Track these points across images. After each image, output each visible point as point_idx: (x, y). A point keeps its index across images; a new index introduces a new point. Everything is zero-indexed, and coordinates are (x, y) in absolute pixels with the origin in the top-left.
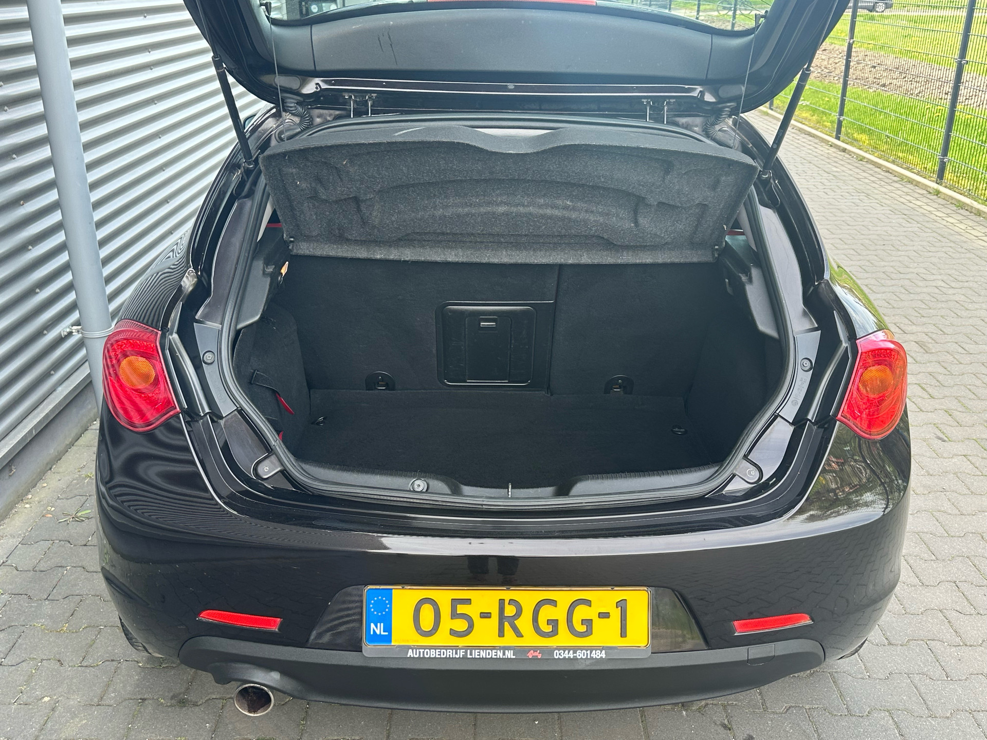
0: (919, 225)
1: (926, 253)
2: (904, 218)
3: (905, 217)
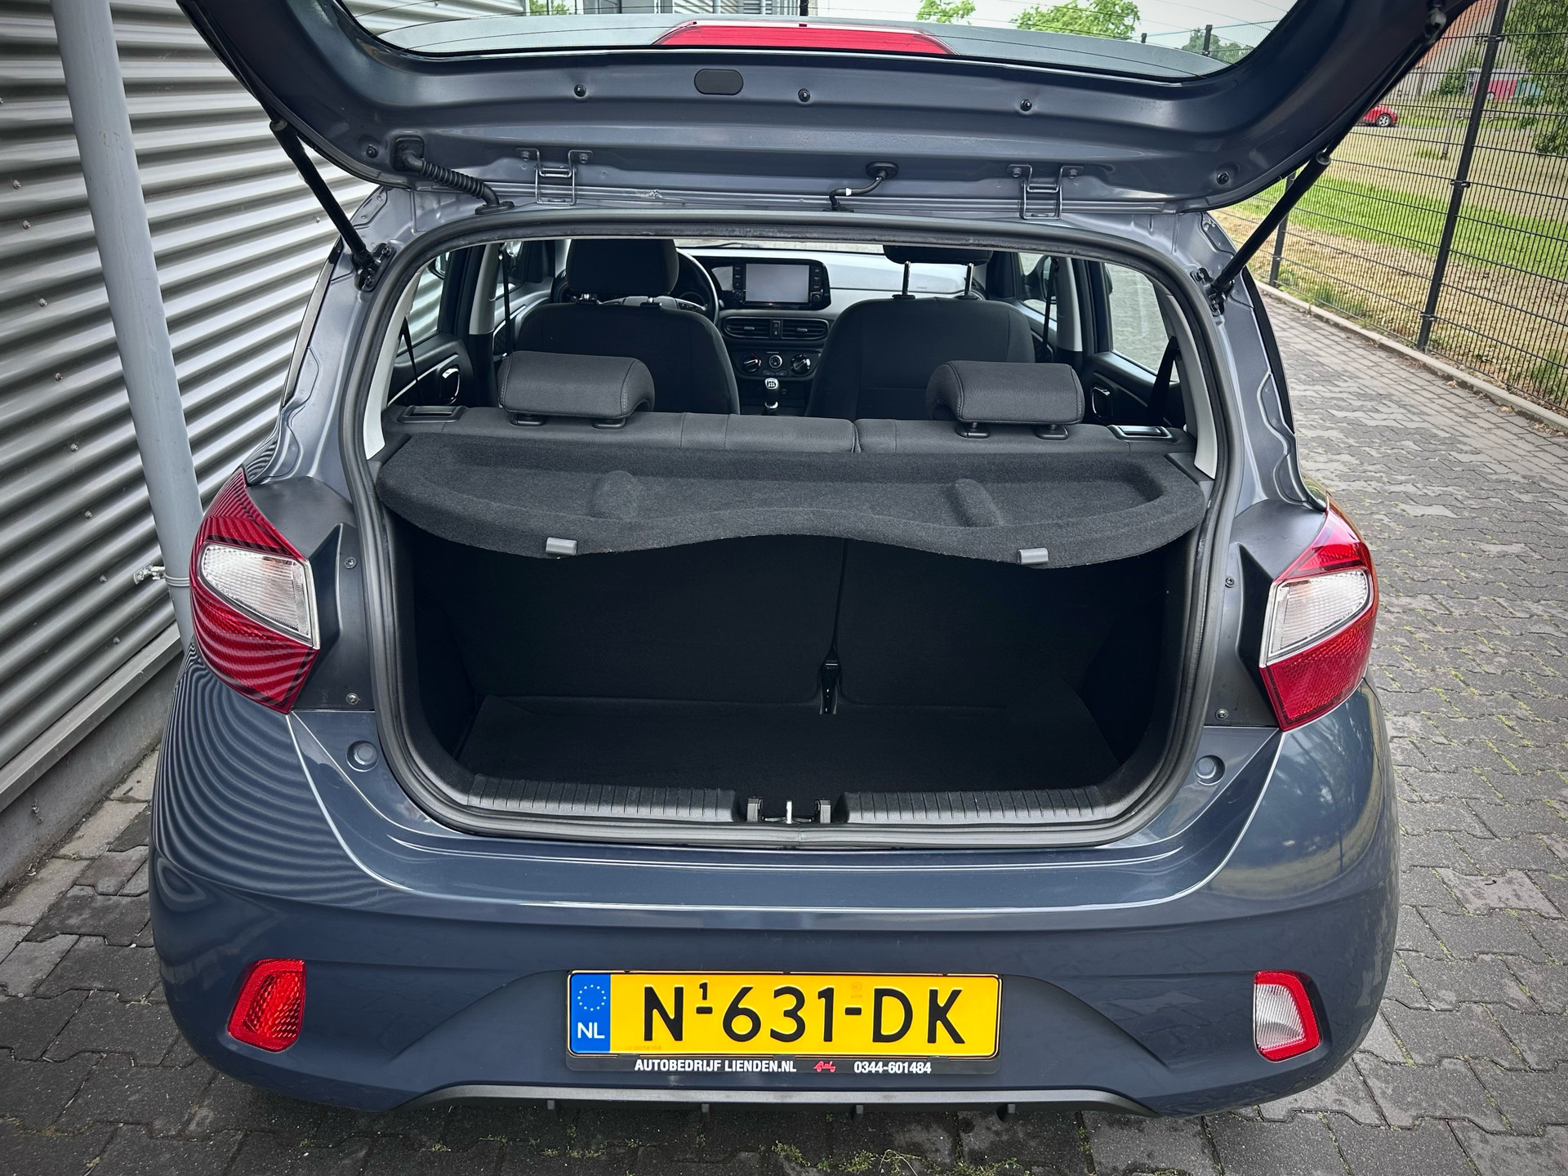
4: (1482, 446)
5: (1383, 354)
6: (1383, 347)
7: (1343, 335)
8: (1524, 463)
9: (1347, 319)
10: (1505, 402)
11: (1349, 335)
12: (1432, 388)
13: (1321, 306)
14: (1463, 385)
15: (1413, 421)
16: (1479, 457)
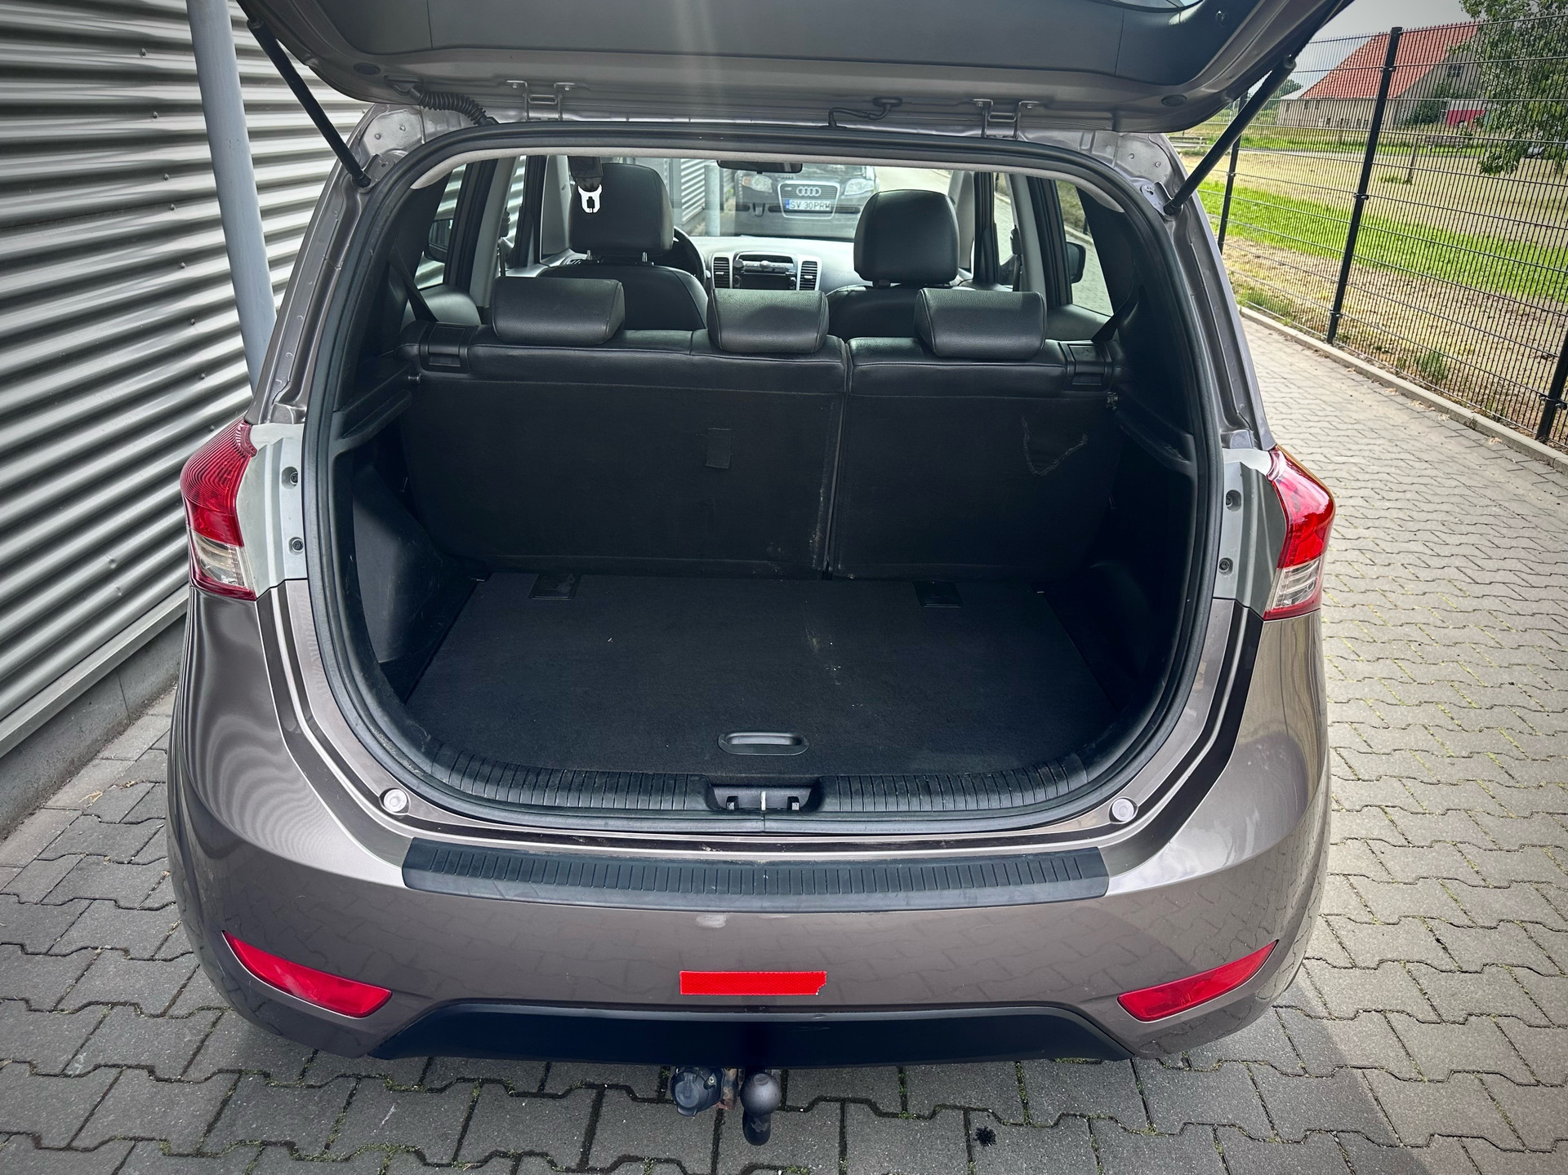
0: (1300, 391)
1: (1305, 423)
2: (1283, 383)
3: (1283, 380)
4: (1361, 418)
5: (1299, 348)
6: (1298, 341)
7: (1267, 331)
8: (1395, 432)
9: (1274, 319)
10: (1389, 384)
11: (1271, 332)
12: (1333, 375)
13: (1251, 308)
14: (1360, 371)
15: (1307, 399)
16: (1356, 426)
